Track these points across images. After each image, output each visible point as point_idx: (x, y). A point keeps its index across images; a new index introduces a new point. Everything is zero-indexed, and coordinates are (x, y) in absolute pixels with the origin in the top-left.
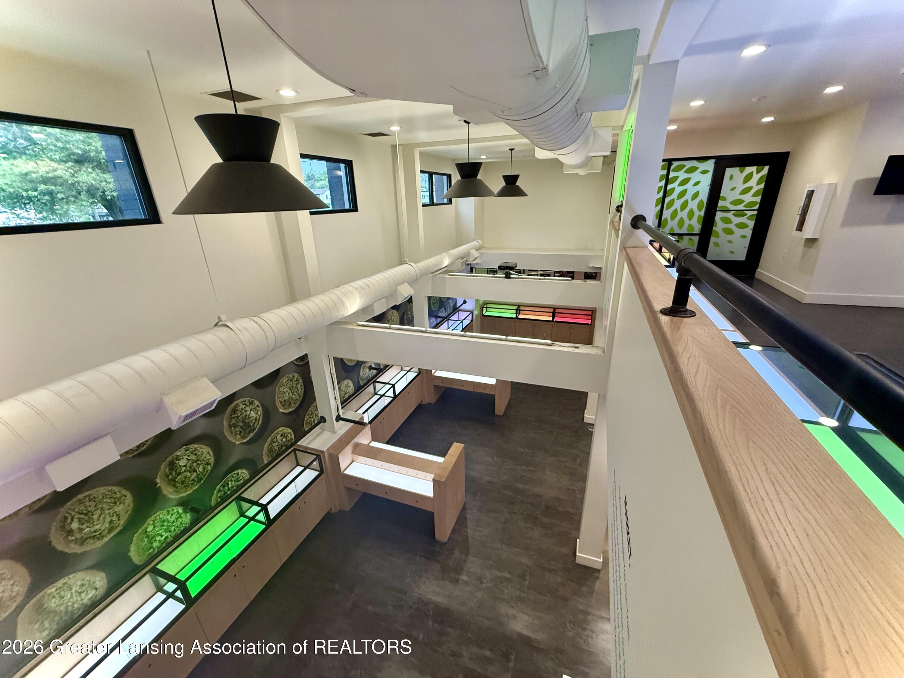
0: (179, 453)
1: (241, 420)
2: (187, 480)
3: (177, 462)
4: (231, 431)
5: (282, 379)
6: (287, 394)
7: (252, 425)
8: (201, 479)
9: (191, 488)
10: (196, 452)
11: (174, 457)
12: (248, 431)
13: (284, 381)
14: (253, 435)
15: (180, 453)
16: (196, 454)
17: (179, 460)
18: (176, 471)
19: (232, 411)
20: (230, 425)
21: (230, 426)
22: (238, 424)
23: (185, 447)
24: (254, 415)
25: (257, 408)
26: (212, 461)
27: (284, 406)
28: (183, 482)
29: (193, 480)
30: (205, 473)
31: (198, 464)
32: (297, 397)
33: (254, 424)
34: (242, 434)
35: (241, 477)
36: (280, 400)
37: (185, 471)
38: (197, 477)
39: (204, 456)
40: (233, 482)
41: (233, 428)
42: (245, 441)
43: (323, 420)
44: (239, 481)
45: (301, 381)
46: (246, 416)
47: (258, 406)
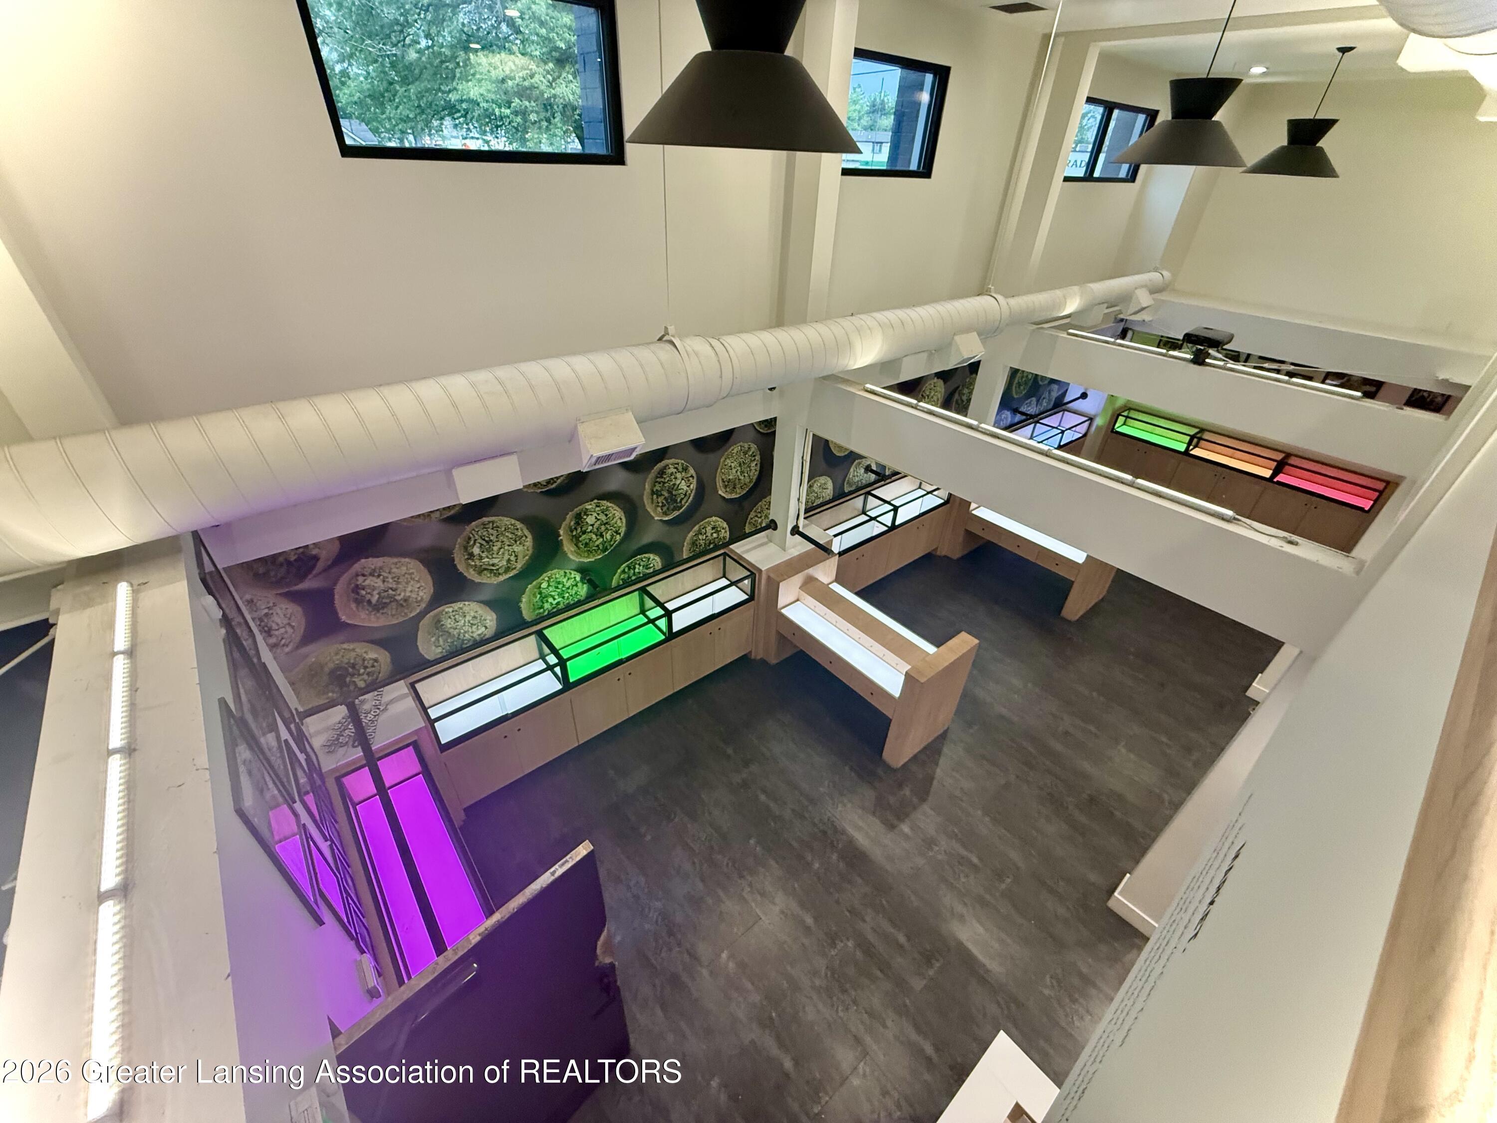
0: (588, 506)
1: (667, 488)
2: (591, 544)
3: (585, 517)
4: (652, 499)
5: (732, 448)
6: (734, 471)
7: (679, 500)
8: (605, 549)
9: (594, 556)
10: (607, 513)
11: (582, 510)
12: (672, 507)
13: (735, 451)
14: (678, 514)
15: (590, 507)
16: (606, 515)
17: (588, 515)
18: (581, 528)
19: (659, 473)
20: (652, 491)
21: (653, 493)
22: (663, 492)
23: (596, 501)
24: (685, 488)
25: (691, 479)
26: (623, 530)
27: (726, 487)
28: (586, 545)
29: (598, 546)
30: (612, 543)
31: (607, 529)
32: (748, 480)
33: (682, 499)
34: (665, 509)
35: (652, 565)
36: (723, 477)
37: (591, 532)
38: (603, 543)
39: (615, 520)
40: (641, 568)
41: (655, 496)
42: (666, 519)
43: (773, 525)
44: (647, 569)
45: (758, 458)
46: (674, 485)
47: (692, 476)
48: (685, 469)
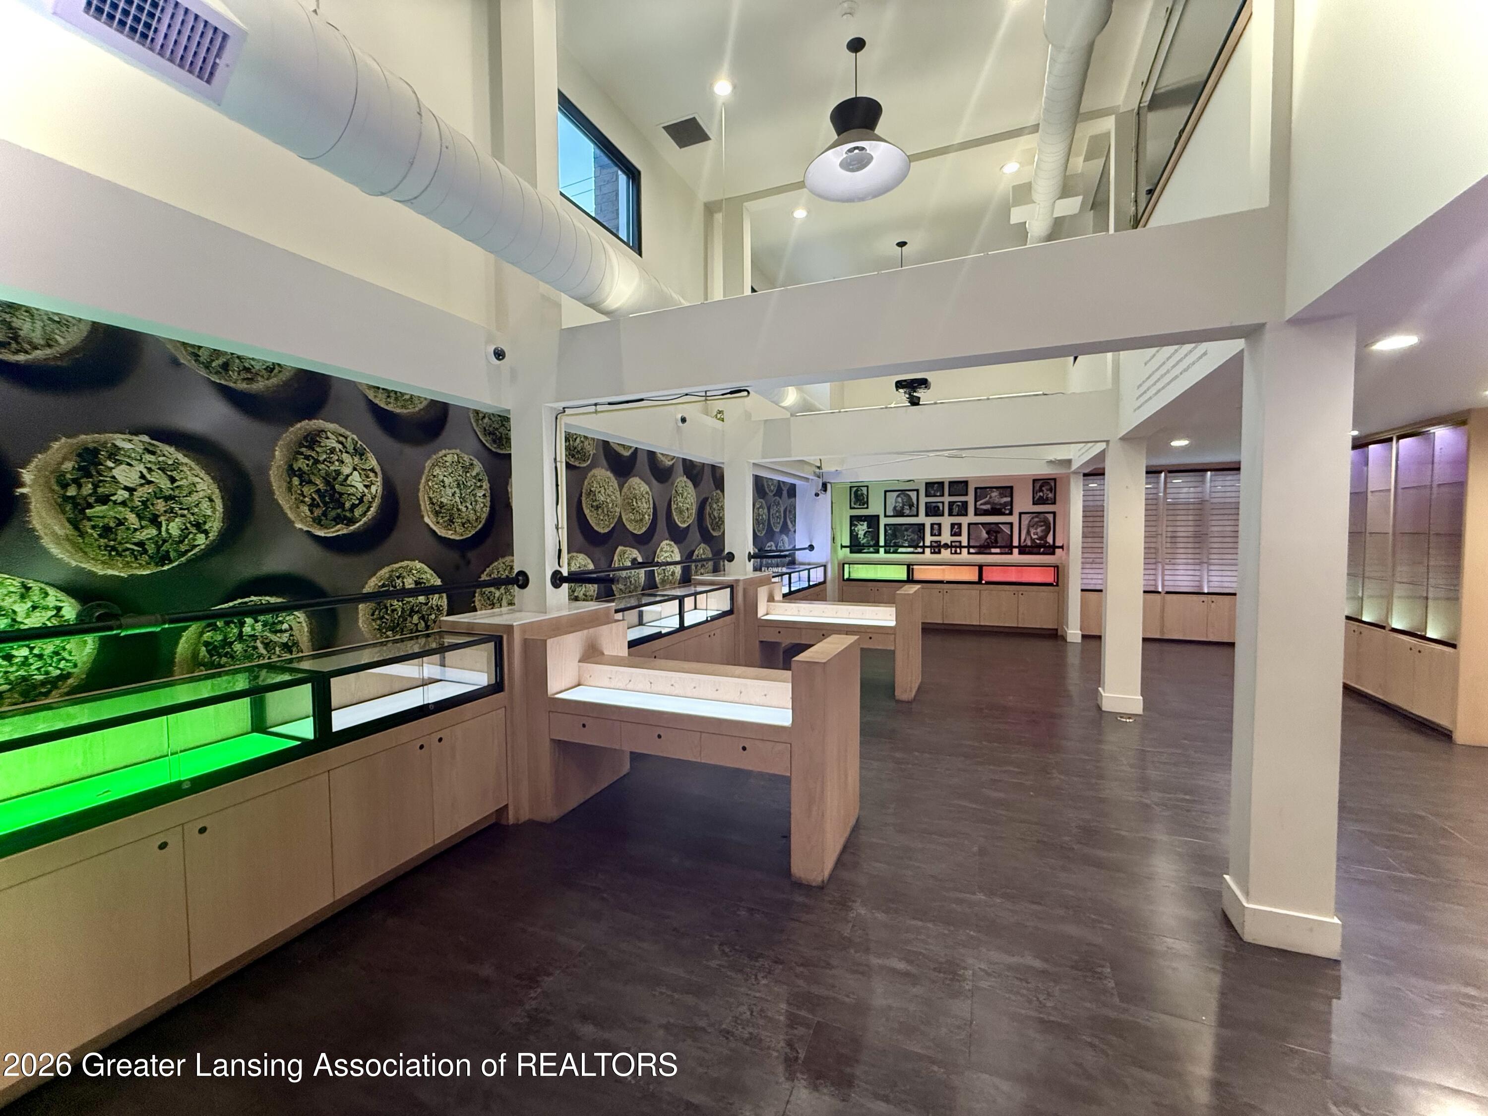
2: (121, 534)
6: (449, 492)
7: (348, 505)
8: (165, 558)
9: (127, 565)
10: (174, 474)
11: (106, 443)
12: (333, 514)
13: (449, 458)
14: (345, 531)
17: (118, 463)
18: (96, 486)
19: (305, 438)
20: (291, 467)
21: (291, 471)
22: (313, 478)
24: (360, 487)
25: (371, 475)
26: (215, 526)
27: (437, 514)
28: (107, 531)
29: (141, 544)
30: (183, 548)
31: (172, 510)
33: (354, 506)
34: (318, 512)
37: (124, 503)
38: (160, 542)
39: (195, 497)
41: (296, 481)
42: (321, 533)
43: (522, 580)
45: (486, 485)
46: (338, 473)
47: (372, 470)
48: (359, 453)
